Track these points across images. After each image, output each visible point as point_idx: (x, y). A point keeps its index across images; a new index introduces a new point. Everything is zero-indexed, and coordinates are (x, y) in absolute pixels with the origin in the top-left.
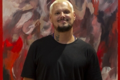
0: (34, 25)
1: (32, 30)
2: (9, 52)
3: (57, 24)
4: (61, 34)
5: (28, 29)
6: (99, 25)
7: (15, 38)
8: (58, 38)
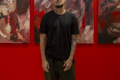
0: (50, 4)
1: (49, 6)
2: (37, 17)
3: (56, 4)
4: (58, 9)
5: (47, 6)
6: (84, 3)
7: (41, 10)
8: (56, 11)
